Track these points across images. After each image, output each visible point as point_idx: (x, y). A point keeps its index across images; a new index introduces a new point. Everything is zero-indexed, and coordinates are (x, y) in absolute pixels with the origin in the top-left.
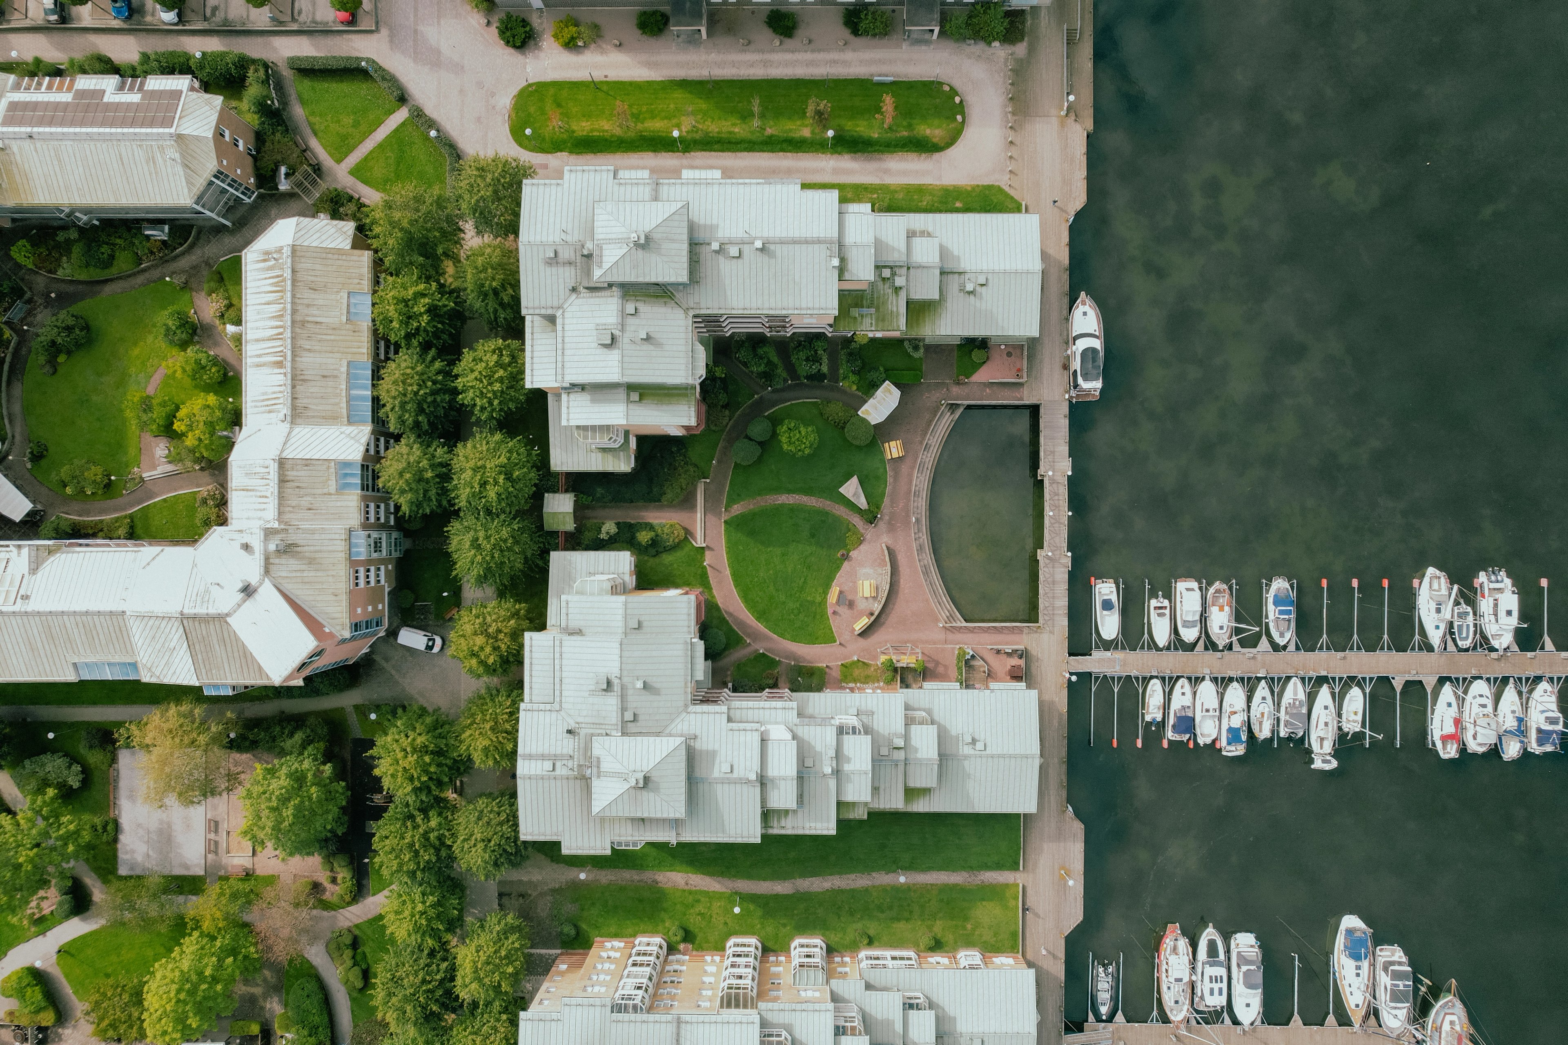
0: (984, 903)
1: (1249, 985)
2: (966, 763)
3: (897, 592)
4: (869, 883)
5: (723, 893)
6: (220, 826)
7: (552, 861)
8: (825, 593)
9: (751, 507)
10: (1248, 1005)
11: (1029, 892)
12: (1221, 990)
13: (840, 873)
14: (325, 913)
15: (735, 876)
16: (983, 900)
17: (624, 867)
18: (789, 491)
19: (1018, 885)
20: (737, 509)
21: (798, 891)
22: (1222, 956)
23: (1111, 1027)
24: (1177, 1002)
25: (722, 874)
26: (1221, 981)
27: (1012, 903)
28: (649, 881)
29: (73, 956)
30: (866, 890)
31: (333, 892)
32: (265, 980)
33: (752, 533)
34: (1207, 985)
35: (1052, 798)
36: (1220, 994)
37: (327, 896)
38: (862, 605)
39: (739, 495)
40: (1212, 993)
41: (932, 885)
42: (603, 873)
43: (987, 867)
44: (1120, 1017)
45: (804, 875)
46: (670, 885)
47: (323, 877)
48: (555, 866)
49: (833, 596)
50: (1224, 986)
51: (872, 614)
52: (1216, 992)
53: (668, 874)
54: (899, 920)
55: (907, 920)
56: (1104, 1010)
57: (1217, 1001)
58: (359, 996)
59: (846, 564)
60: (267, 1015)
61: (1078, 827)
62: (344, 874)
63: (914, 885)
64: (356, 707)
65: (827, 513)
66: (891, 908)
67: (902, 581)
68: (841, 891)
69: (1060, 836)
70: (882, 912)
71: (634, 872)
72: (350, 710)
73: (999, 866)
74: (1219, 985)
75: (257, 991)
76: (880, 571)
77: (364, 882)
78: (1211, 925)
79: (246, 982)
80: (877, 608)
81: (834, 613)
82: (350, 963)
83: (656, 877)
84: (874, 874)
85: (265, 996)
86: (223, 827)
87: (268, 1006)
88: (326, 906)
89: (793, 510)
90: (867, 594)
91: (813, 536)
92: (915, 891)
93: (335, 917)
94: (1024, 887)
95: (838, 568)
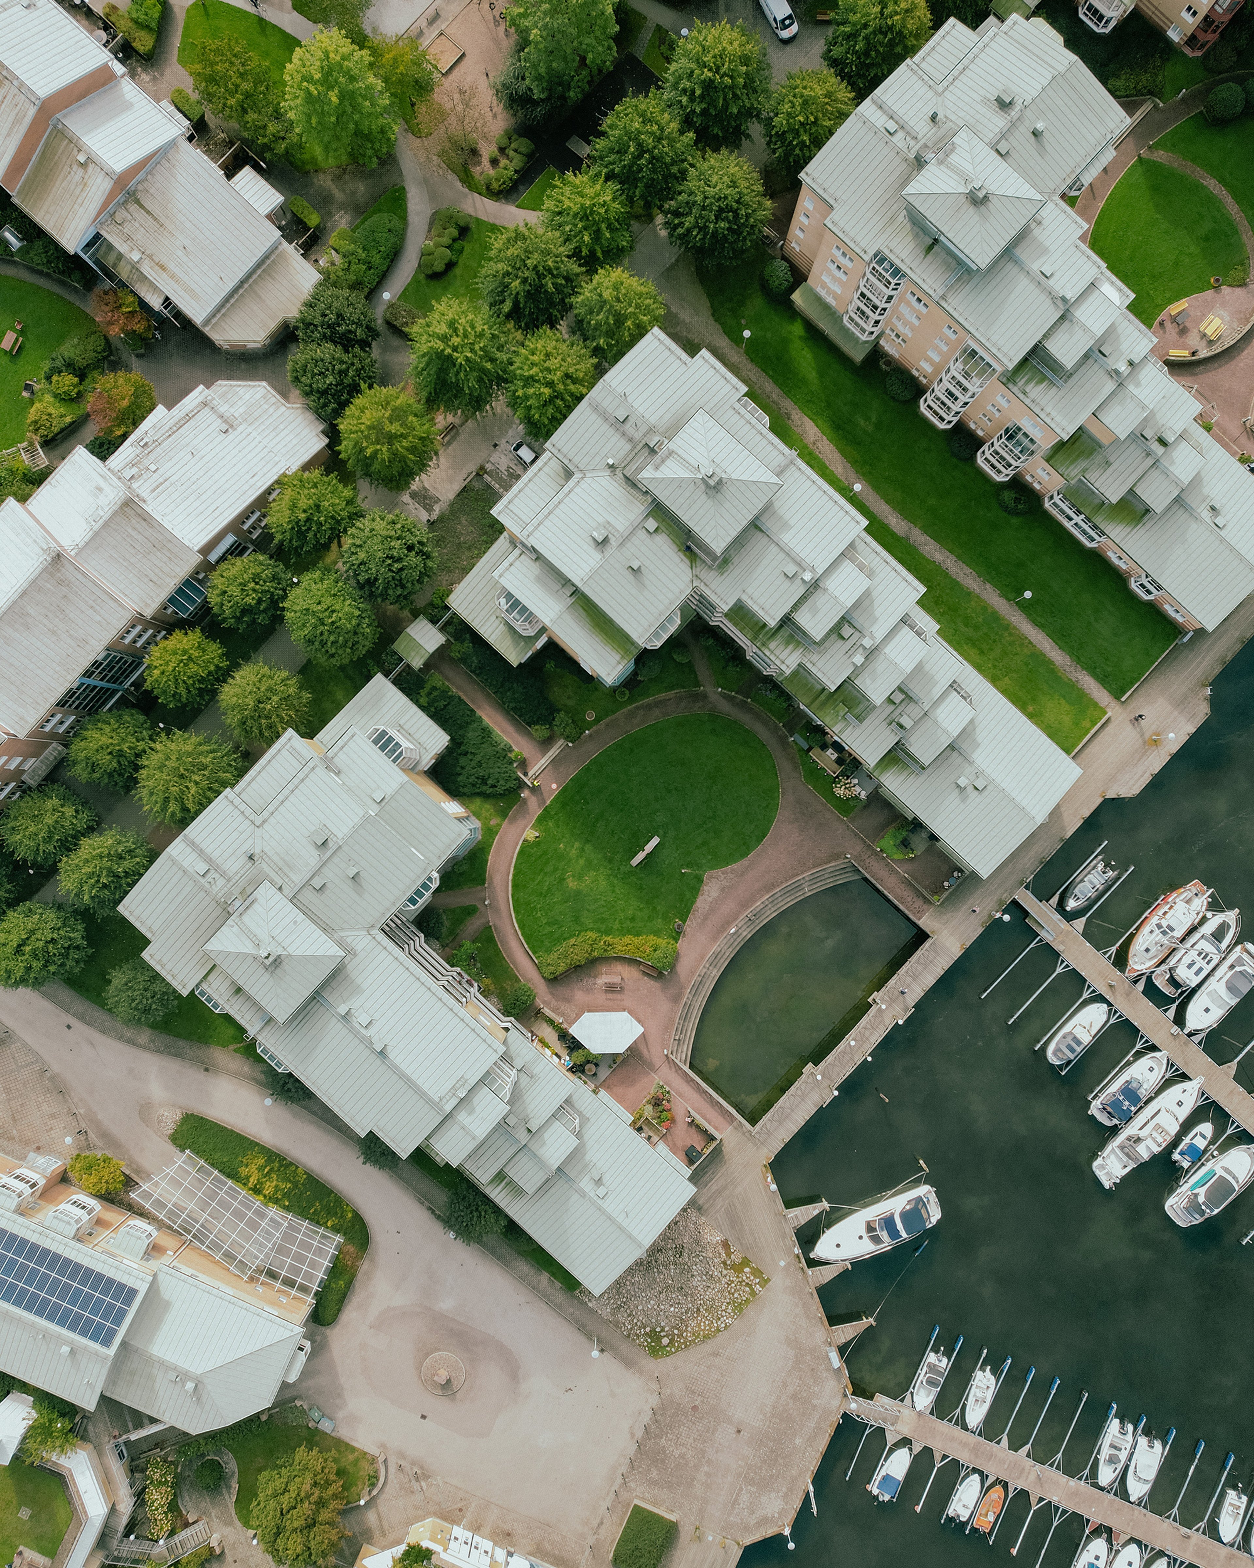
0: (1063, 701)
1: (1231, 988)
2: (1194, 526)
3: (1232, 358)
4: (977, 590)
5: (840, 480)
6: (438, 22)
7: (713, 315)
8: (1170, 301)
9: (1176, 165)
10: (1207, 1010)
11: (1109, 729)
12: (1201, 970)
13: (959, 557)
14: (459, 184)
15: (863, 475)
16: (1064, 697)
17: (772, 377)
18: (1222, 181)
19: (1106, 713)
20: (1161, 156)
21: (908, 539)
22: (1224, 945)
23: (1063, 925)
24: (1147, 950)
25: (854, 463)
26: (1208, 963)
27: (1086, 723)
28: (783, 410)
29: (207, 13)
30: (968, 594)
31: (484, 170)
32: (353, 193)
33: (1155, 189)
34: (1193, 954)
35: (1205, 663)
36: (1197, 973)
37: (476, 171)
38: (1193, 340)
39: (1174, 145)
40: (1190, 966)
41: (1030, 643)
42: (750, 366)
43: (1092, 670)
44: (1080, 924)
45: (925, 530)
46: (799, 430)
47: (487, 151)
48: (711, 321)
49: (1175, 308)
50: (1208, 969)
51: (1194, 354)
52: (1195, 968)
53: (806, 419)
54: (974, 645)
55: (982, 652)
56: (1072, 904)
57: (1188, 977)
58: (424, 282)
59: (1210, 292)
60: (329, 224)
61: (1202, 711)
62: (510, 166)
63: (1015, 628)
64: (659, 28)
65: (1236, 232)
66: (976, 628)
67: (1246, 352)
68: (946, 574)
69: (1181, 703)
70: (966, 626)
71: (777, 390)
72: (651, 25)
73: (1104, 680)
74: (1203, 963)
75: (338, 195)
76: (1235, 325)
77: (521, 187)
78: (1237, 911)
79: (338, 178)
80: (1204, 353)
81: (1161, 324)
82: (446, 240)
83: (793, 412)
84: (988, 586)
85: (343, 207)
86: (441, 25)
87: (336, 217)
88: (467, 179)
89: (1211, 201)
90: (1209, 332)
91: (1207, 239)
92: (1011, 635)
93: (466, 196)
94: (1108, 720)
95: (1201, 290)
